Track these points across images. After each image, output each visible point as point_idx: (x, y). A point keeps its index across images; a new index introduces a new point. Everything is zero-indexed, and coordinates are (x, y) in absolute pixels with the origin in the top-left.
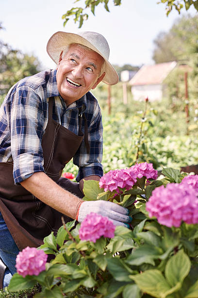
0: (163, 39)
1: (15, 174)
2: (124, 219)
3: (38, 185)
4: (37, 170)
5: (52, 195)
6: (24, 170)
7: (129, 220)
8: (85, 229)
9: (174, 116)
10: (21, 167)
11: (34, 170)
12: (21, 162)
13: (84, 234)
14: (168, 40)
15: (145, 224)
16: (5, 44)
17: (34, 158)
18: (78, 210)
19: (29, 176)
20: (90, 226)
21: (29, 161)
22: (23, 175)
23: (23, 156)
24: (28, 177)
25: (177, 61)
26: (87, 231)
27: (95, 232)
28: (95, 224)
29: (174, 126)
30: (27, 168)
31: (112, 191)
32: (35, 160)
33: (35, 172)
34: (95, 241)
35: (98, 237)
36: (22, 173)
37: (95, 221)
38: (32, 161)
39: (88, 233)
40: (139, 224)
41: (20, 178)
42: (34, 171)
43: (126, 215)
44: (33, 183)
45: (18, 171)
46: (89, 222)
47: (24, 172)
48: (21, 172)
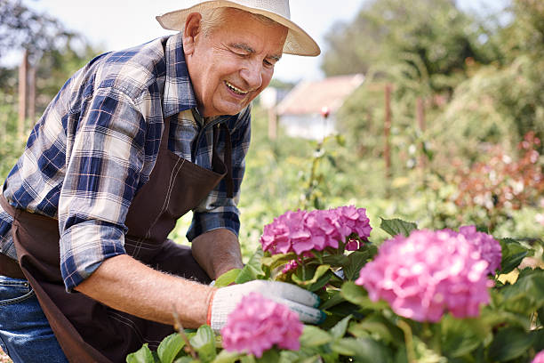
0: (341, 35)
1: (64, 269)
2: (311, 315)
3: (114, 280)
4: (110, 252)
5: (146, 292)
6: (83, 258)
7: (321, 319)
8: (238, 325)
9: (363, 166)
10: (75, 252)
11: (104, 253)
12: (76, 240)
13: (235, 337)
14: (350, 36)
15: (348, 326)
16: (53, 19)
17: (101, 230)
18: (209, 307)
19: (95, 268)
20: (252, 320)
21: (90, 238)
22: (81, 268)
23: (78, 229)
24: (92, 270)
25: (364, 72)
26: (243, 329)
27: (263, 334)
28: (262, 316)
29: (363, 183)
30: (88, 253)
31: (299, 253)
32: (103, 233)
33: (106, 259)
34: (259, 354)
35: (267, 345)
36: (80, 264)
37: (262, 309)
38: (98, 237)
39: (247, 335)
40: (333, 326)
41: (77, 275)
42: (103, 257)
43: (315, 307)
44: (103, 278)
45: (71, 260)
46: (250, 311)
47: (83, 262)
48: (76, 262)
